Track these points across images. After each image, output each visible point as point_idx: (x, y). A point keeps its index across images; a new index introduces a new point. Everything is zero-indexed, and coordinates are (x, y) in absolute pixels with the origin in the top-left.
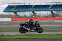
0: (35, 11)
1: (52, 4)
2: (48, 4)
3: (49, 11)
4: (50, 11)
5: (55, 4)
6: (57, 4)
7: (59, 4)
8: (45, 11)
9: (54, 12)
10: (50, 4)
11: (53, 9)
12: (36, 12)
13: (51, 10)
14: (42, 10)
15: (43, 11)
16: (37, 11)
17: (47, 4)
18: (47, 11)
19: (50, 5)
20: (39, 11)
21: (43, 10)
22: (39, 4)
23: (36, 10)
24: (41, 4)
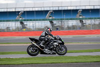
0: (25, 20)
1: (52, 9)
2: (46, 9)
3: (46, 20)
4: (49, 20)
5: (57, 9)
6: (60, 9)
7: (63, 9)
8: (40, 20)
9: (55, 22)
10: (48, 9)
11: (54, 18)
12: (25, 23)
13: (51, 18)
14: (35, 18)
15: (37, 20)
16: (28, 20)
17: (43, 9)
18: (44, 20)
19: (48, 11)
20: (31, 20)
21: (37, 18)
22: (31, 10)
23: (26, 18)
24: (34, 9)
